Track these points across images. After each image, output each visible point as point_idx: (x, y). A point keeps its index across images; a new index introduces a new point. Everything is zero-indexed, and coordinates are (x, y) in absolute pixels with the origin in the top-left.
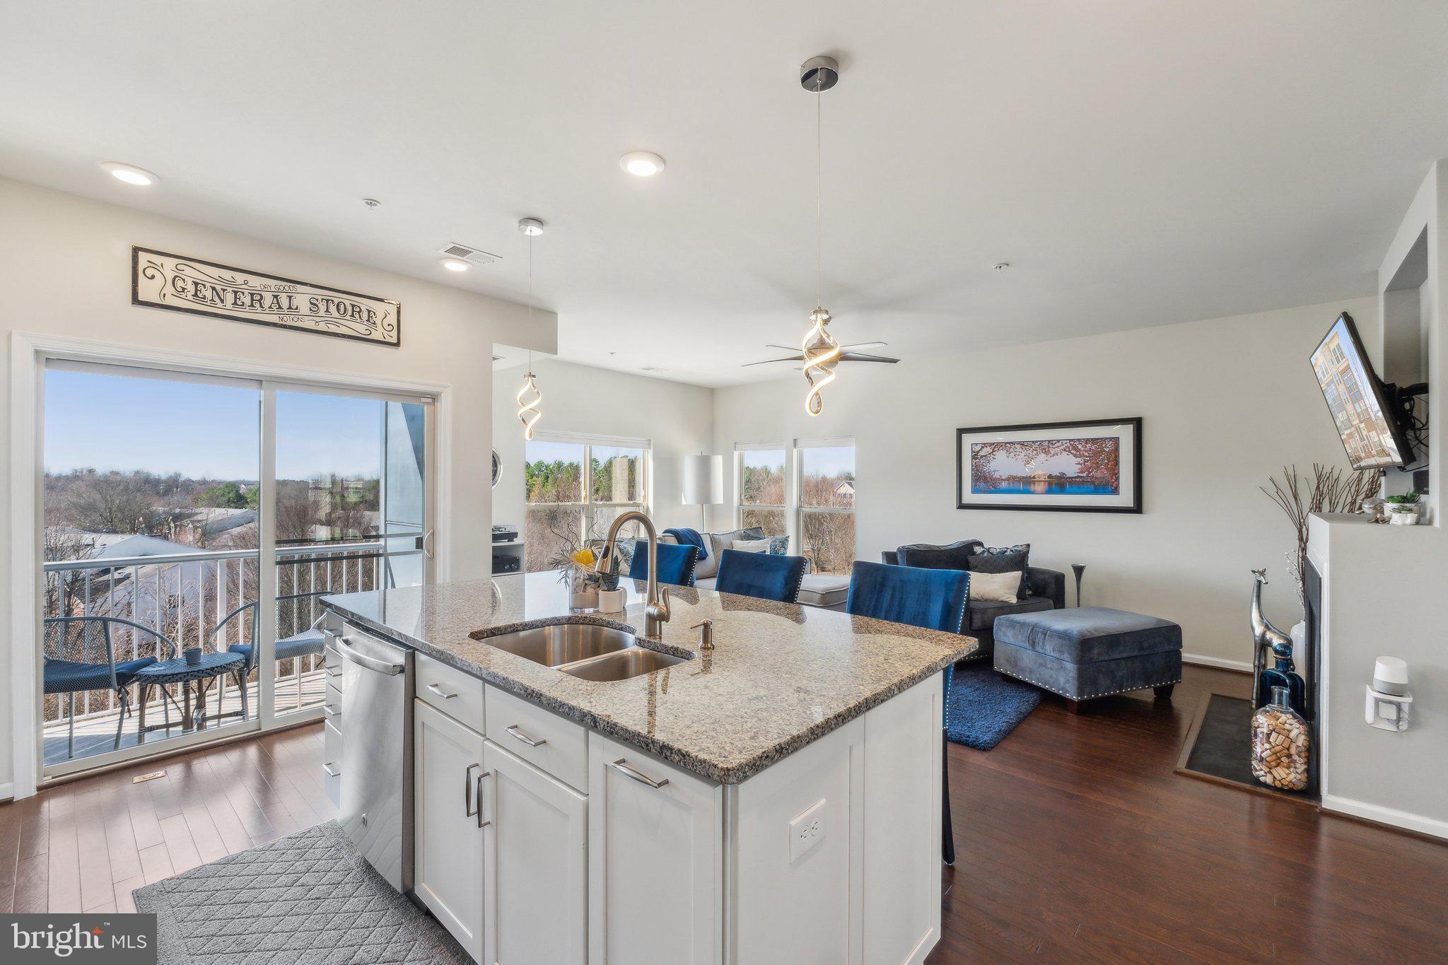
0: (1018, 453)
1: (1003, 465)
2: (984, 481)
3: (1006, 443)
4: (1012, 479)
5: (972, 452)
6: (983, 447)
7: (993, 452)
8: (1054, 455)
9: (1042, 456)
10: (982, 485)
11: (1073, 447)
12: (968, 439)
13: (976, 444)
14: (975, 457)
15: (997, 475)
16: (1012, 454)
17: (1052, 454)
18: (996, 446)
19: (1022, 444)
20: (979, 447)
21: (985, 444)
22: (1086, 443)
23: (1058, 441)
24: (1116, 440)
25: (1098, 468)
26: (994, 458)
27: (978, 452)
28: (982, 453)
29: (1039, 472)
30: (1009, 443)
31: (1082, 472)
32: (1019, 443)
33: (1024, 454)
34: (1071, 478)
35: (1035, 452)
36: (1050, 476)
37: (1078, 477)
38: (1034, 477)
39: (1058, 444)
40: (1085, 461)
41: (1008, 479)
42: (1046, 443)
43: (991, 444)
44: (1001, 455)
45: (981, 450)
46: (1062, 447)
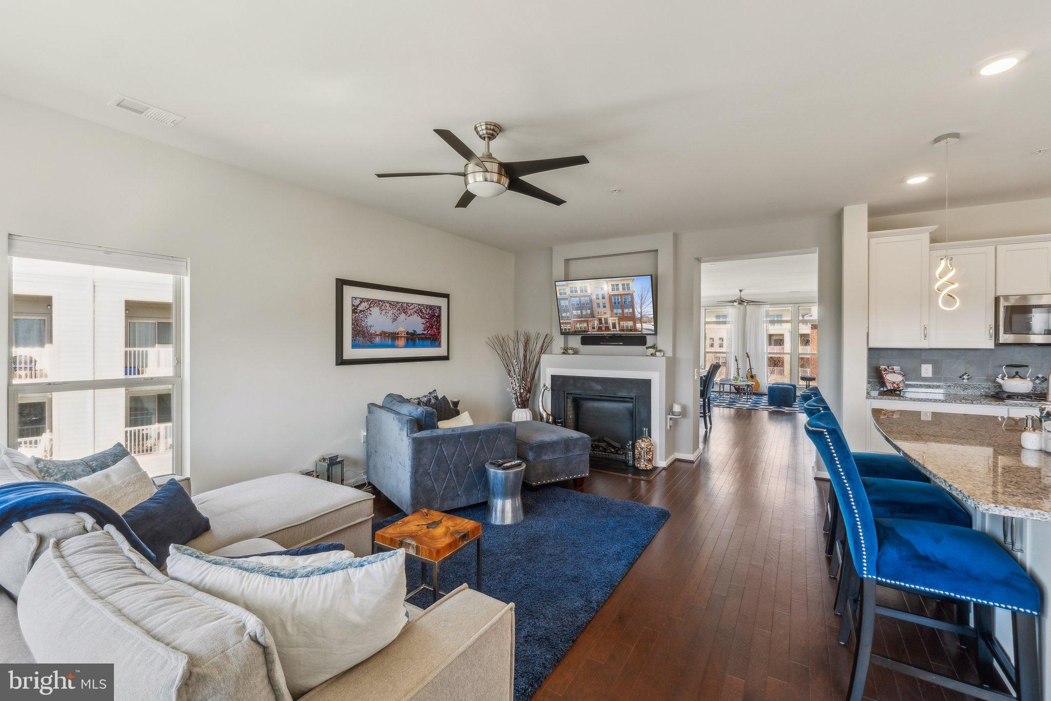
0: (387, 311)
1: (377, 321)
2: (362, 336)
3: (379, 301)
4: (383, 334)
5: (353, 305)
6: (361, 302)
7: (370, 307)
8: (410, 316)
9: (403, 315)
10: (360, 340)
11: (419, 310)
12: (350, 293)
13: (356, 298)
14: (354, 311)
15: (372, 331)
16: (384, 312)
17: (409, 313)
18: (373, 303)
19: (390, 303)
20: (357, 302)
21: (363, 299)
22: (427, 308)
23: (412, 304)
24: (439, 308)
25: (432, 327)
26: (371, 314)
27: (357, 306)
28: (361, 308)
29: (401, 329)
30: (381, 301)
31: (425, 330)
32: (388, 302)
33: (391, 312)
34: (419, 335)
35: (399, 312)
36: (408, 333)
37: (423, 334)
38: (398, 334)
39: (412, 307)
40: (427, 322)
41: (381, 335)
42: (405, 305)
43: (368, 300)
44: (375, 311)
45: (359, 304)
46: (414, 310)
